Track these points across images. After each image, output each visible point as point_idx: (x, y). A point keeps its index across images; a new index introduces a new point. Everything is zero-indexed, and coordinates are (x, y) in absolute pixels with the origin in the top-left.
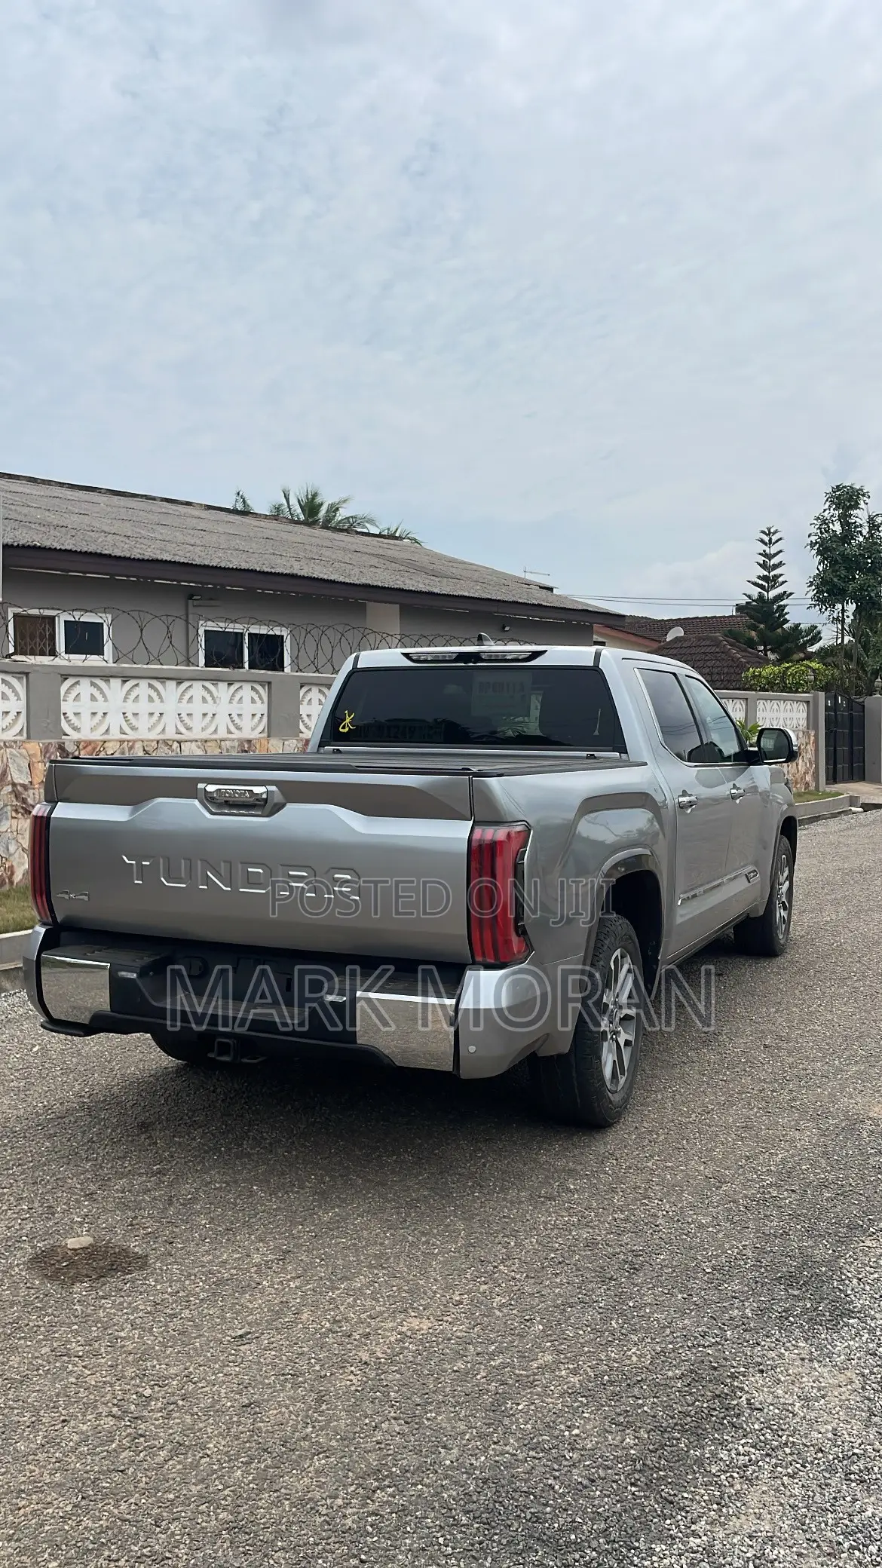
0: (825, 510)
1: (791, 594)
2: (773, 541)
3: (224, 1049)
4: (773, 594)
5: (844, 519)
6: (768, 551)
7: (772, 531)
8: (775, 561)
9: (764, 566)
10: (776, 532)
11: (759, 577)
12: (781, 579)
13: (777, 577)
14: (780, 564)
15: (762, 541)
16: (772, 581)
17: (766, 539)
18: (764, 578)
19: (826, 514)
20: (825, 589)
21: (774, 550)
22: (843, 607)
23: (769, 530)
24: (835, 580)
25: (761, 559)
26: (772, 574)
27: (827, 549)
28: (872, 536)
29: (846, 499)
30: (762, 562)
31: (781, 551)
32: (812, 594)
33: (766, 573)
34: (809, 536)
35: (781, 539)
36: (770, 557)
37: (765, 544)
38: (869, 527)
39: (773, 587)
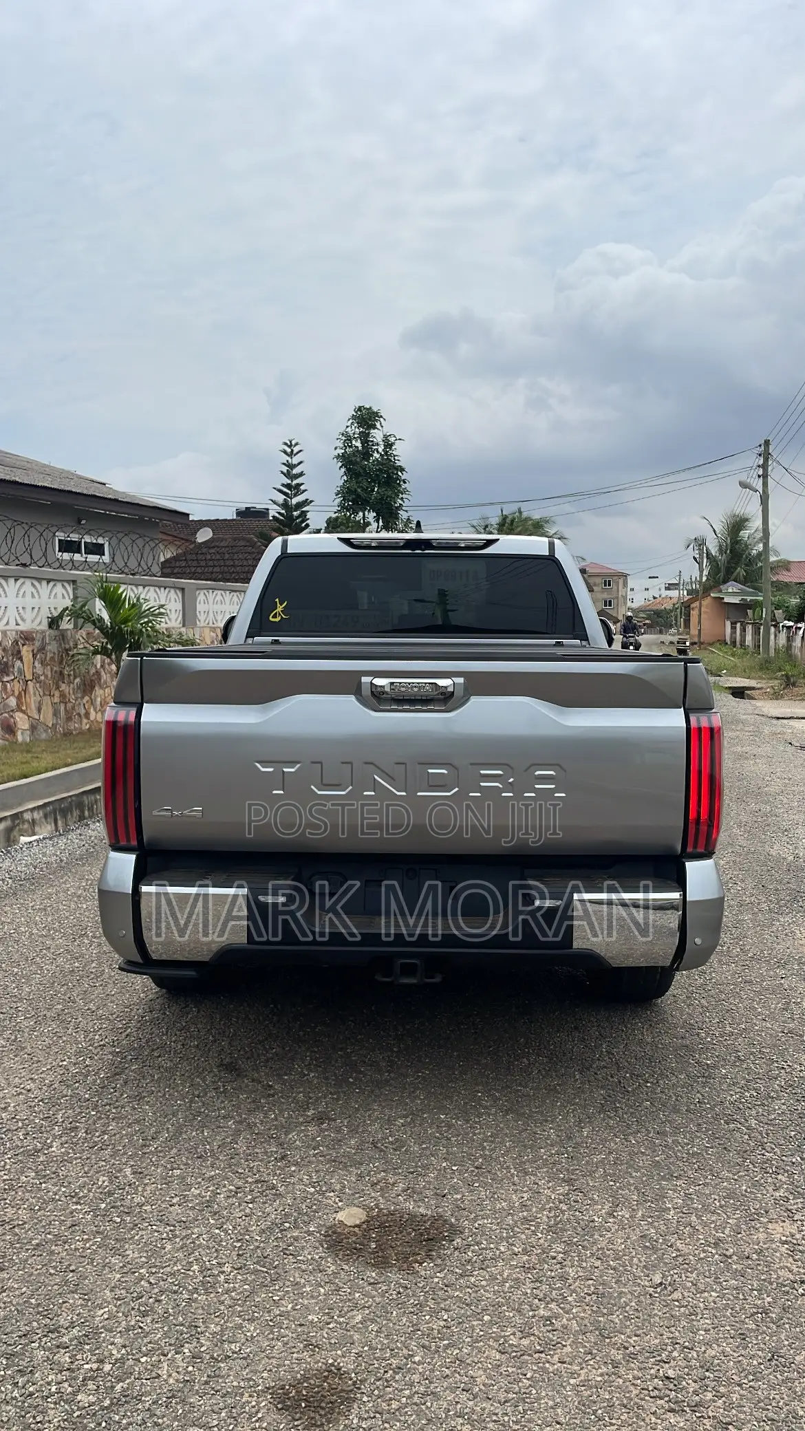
0: (347, 427)
1: (311, 501)
2: (295, 452)
3: (408, 970)
4: (295, 501)
5: (365, 437)
6: (290, 461)
7: (293, 443)
8: (295, 471)
9: (288, 475)
10: (297, 444)
11: (283, 485)
12: (302, 488)
13: (299, 485)
14: (301, 474)
15: (285, 452)
16: (297, 489)
17: (289, 450)
18: (288, 486)
19: (349, 429)
20: (350, 499)
21: (295, 460)
22: (364, 515)
23: (291, 442)
24: (359, 490)
25: (285, 469)
26: (295, 482)
27: (351, 462)
28: (386, 453)
29: (366, 418)
30: (285, 471)
31: (301, 462)
32: (339, 500)
33: (289, 482)
34: (336, 448)
35: (300, 451)
36: (291, 466)
37: (288, 455)
38: (384, 445)
39: (295, 495)
